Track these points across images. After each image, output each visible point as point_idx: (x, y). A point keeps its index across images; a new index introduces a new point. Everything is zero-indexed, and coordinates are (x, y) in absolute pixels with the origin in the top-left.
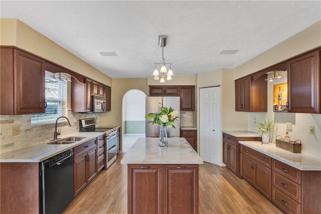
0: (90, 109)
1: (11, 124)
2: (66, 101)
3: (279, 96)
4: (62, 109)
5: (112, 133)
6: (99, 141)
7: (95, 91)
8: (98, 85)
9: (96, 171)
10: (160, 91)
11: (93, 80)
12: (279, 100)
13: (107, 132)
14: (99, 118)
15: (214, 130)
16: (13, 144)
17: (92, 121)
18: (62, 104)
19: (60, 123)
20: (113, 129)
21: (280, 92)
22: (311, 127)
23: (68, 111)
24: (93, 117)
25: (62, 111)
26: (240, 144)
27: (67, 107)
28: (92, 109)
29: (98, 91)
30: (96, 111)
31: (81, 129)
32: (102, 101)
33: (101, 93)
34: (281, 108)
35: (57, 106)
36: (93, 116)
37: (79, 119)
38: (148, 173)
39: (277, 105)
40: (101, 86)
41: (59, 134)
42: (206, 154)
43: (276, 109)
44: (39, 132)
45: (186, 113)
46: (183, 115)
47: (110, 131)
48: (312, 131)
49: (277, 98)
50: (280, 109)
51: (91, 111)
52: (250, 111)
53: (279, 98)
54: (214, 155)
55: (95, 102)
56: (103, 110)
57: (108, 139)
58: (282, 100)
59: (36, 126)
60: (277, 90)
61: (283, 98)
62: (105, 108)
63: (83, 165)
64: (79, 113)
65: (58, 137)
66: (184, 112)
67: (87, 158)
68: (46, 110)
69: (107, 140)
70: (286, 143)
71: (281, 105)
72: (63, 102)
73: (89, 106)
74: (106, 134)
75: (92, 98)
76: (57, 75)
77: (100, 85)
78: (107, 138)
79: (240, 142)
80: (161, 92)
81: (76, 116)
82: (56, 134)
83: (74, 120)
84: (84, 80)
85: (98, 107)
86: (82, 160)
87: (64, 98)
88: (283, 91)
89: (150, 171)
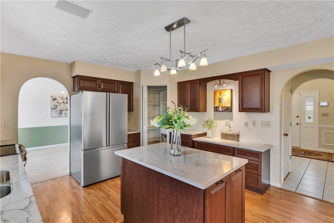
3: (220, 99)
12: (220, 102)
21: (221, 96)
22: (245, 122)
26: (194, 141)
34: (222, 109)
39: (218, 106)
43: (216, 110)
48: (246, 125)
49: (217, 101)
50: (220, 109)
52: (198, 111)
53: (219, 101)
58: (223, 103)
60: (218, 95)
61: (223, 101)
70: (230, 135)
71: (221, 106)
79: (194, 139)
88: (223, 95)
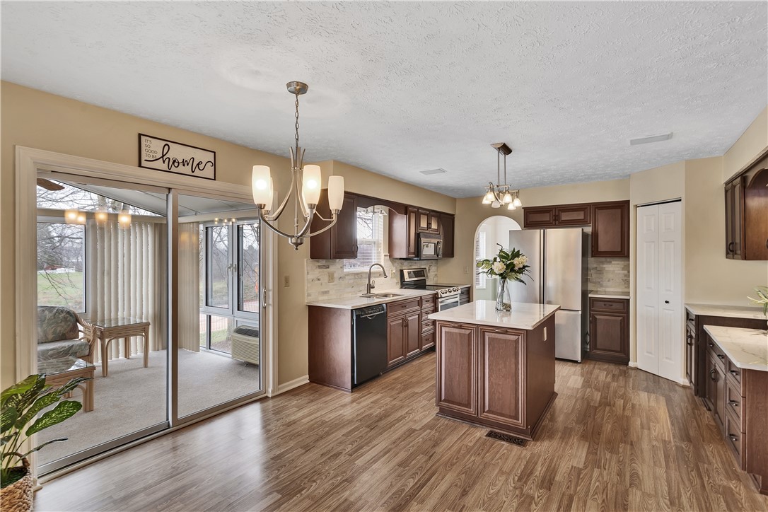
0: (414, 253)
1: (328, 269)
2: (382, 242)
4: (378, 253)
5: (448, 294)
6: (424, 302)
7: (424, 224)
8: (427, 215)
9: (420, 347)
10: (546, 217)
11: (418, 208)
13: (439, 291)
14: (433, 268)
15: (667, 302)
16: (329, 291)
17: (420, 273)
18: (378, 247)
19: (375, 273)
20: (452, 289)
23: (385, 256)
24: (423, 267)
25: (378, 256)
27: (383, 251)
28: (418, 252)
29: (429, 224)
30: (423, 257)
31: (404, 284)
32: (436, 241)
33: (434, 226)
35: (371, 250)
36: (423, 265)
37: (400, 268)
38: (460, 334)
40: (434, 216)
41: (373, 287)
42: (650, 355)
44: (352, 281)
45: (613, 262)
46: (604, 266)
47: (444, 290)
51: (416, 257)
54: (667, 358)
55: (422, 242)
56: (438, 256)
57: (441, 302)
59: (348, 274)
62: (441, 252)
63: (399, 331)
64: (400, 259)
65: (372, 291)
66: (608, 259)
67: (405, 324)
68: (358, 254)
69: (440, 305)
72: (378, 243)
73: (412, 249)
74: (437, 294)
75: (418, 236)
76: (370, 209)
77: (431, 214)
78: (440, 300)
79: (705, 327)
80: (548, 219)
81: (396, 264)
82: (370, 287)
83: (391, 270)
84: (405, 209)
85: (428, 250)
86: (398, 322)
87: (380, 238)
89: (462, 331)
